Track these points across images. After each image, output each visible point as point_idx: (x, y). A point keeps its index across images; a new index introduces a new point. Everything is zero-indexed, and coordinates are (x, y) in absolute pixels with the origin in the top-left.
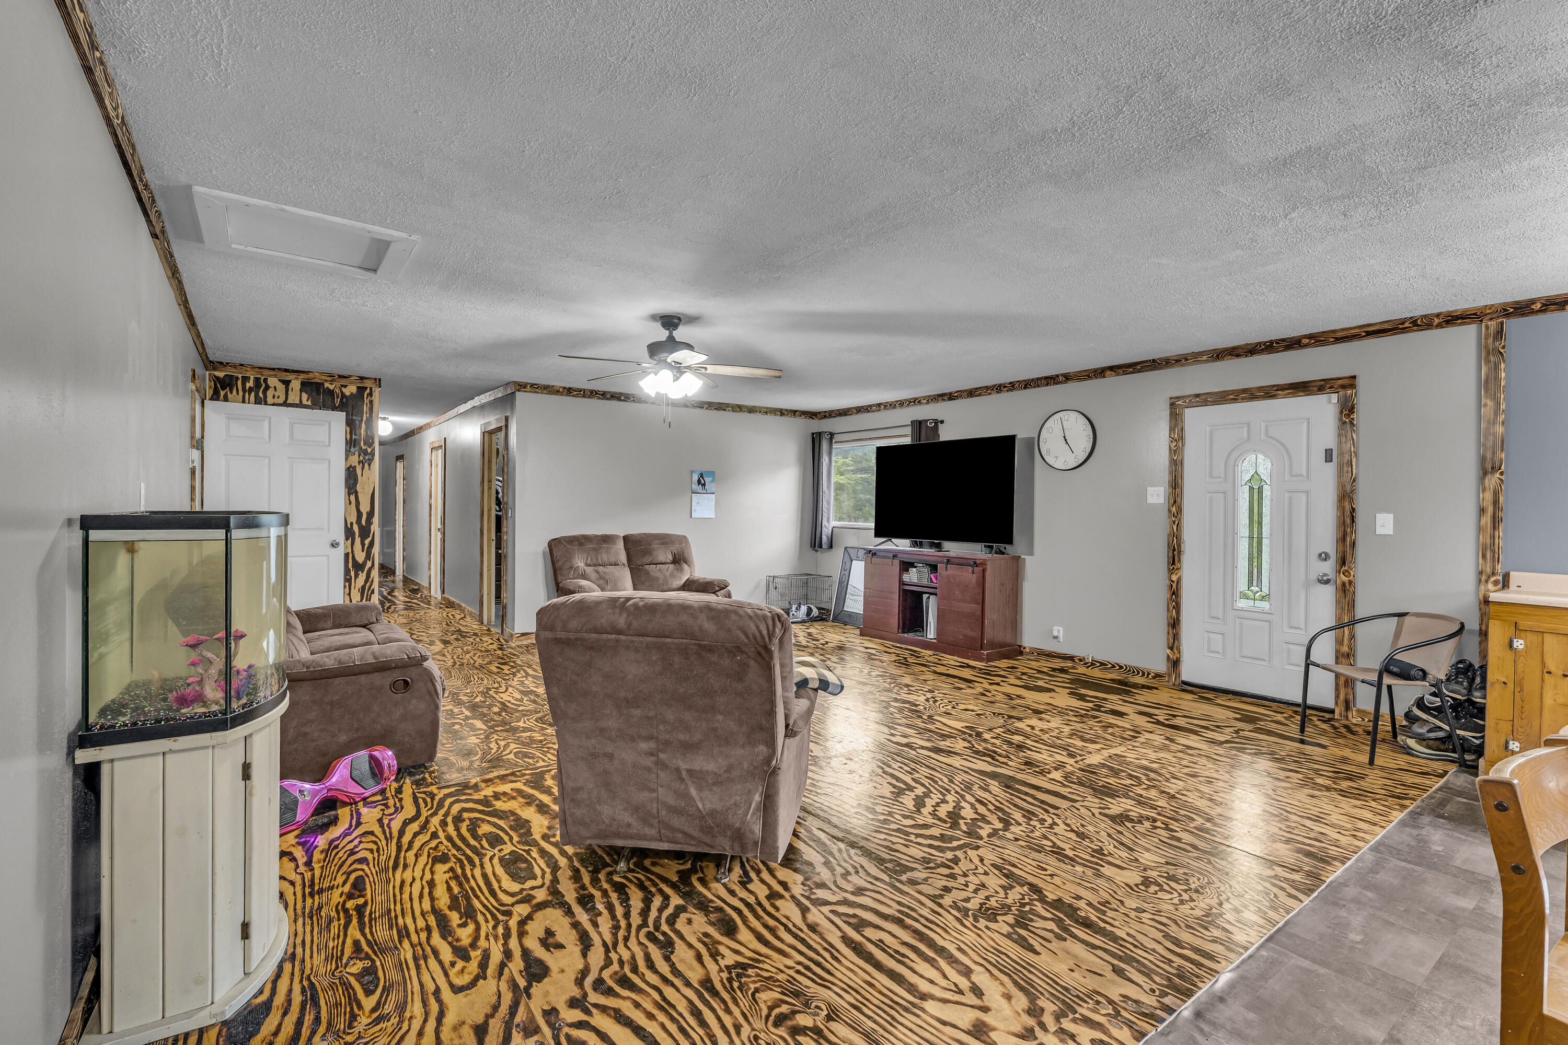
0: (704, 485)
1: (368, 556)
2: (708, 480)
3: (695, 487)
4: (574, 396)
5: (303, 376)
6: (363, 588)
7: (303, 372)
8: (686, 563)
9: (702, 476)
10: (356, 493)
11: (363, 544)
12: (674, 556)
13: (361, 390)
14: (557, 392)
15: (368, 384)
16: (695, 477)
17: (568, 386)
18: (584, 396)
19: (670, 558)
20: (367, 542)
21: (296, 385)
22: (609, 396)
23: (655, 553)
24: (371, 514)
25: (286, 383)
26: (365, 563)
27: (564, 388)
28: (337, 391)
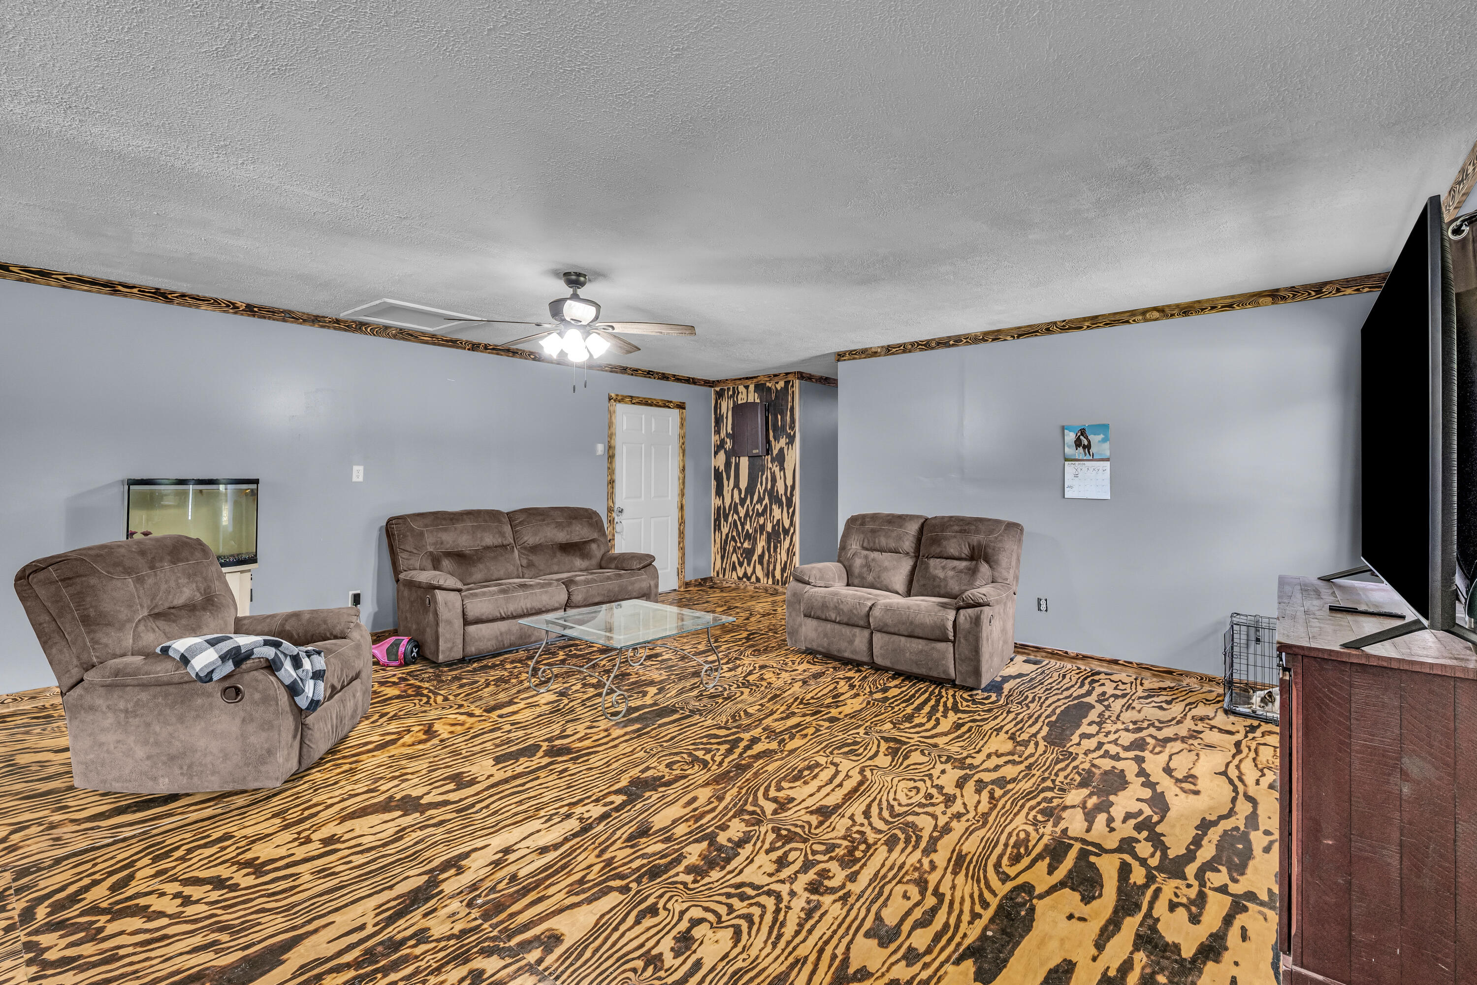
0: (1088, 447)
1: (792, 523)
2: (1095, 439)
3: (1070, 451)
4: (893, 354)
5: (755, 380)
6: (788, 549)
7: (755, 377)
8: (987, 562)
9: (1083, 432)
10: (784, 469)
11: (788, 513)
12: (972, 549)
13: (787, 383)
14: (875, 354)
15: (790, 378)
16: (1071, 437)
17: (886, 344)
18: (904, 351)
19: (966, 551)
20: (791, 510)
21: (752, 388)
22: (933, 344)
23: (945, 543)
24: (793, 487)
25: (747, 387)
26: (789, 528)
27: (882, 347)
28: (773, 387)
